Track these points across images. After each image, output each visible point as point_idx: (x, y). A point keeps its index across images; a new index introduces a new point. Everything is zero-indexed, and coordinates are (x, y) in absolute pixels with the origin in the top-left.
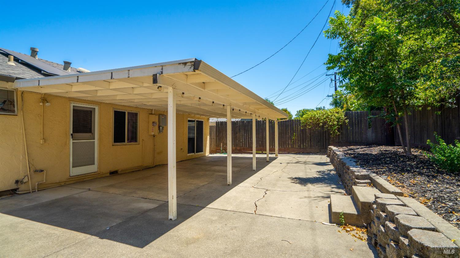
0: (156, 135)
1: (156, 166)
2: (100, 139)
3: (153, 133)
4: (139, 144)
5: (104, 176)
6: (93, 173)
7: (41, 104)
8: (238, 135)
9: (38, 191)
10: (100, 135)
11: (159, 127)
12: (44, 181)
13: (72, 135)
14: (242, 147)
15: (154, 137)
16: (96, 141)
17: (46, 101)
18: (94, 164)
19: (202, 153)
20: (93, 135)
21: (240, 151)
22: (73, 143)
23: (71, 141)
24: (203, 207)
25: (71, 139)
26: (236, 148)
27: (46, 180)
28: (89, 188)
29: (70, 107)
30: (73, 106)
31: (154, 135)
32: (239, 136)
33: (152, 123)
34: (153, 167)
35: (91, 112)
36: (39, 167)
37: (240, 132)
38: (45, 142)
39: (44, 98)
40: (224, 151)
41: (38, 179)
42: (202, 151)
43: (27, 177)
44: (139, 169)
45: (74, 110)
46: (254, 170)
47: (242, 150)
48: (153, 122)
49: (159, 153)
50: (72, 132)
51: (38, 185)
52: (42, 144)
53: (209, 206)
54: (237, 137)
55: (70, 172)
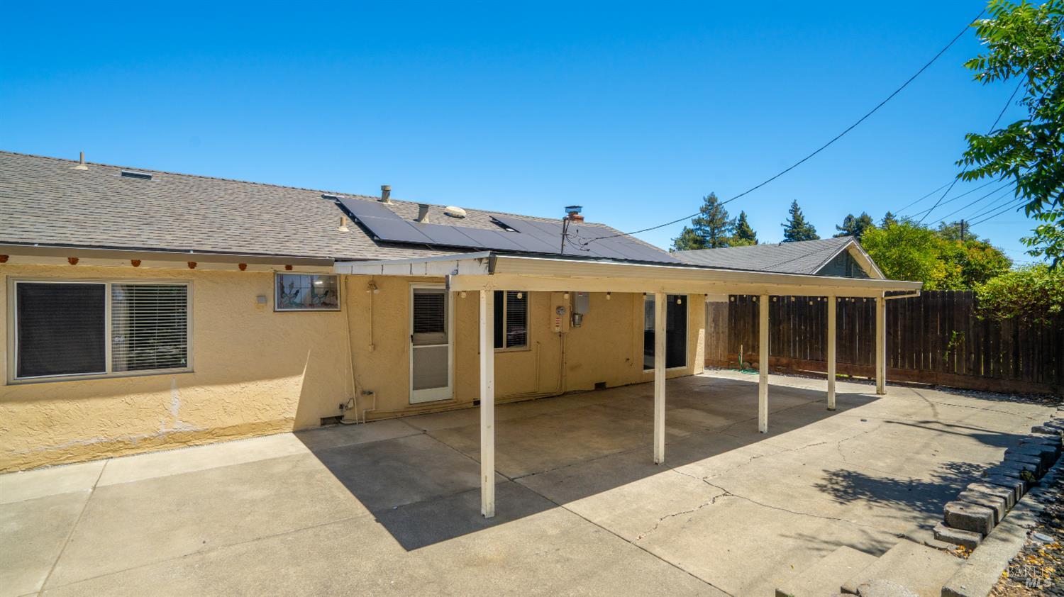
0: (565, 331)
1: (565, 394)
2: (457, 343)
3: (558, 330)
4: (530, 350)
5: (464, 406)
6: (445, 402)
7: (368, 292)
8: (783, 328)
9: (366, 422)
10: (457, 336)
11: (573, 315)
12: (374, 409)
13: (412, 336)
14: (794, 360)
15: (560, 336)
16: (450, 346)
17: (375, 286)
18: (447, 385)
19: (684, 368)
20: (446, 334)
21: (788, 367)
22: (414, 350)
23: (412, 347)
24: (557, 505)
25: (411, 344)
26: (778, 360)
27: (376, 408)
28: (425, 429)
29: (409, 291)
30: (414, 289)
31: (560, 332)
32: (785, 330)
33: (555, 308)
34: (559, 396)
35: (443, 295)
36: (367, 388)
37: (789, 319)
38: (374, 349)
39: (372, 281)
40: (748, 364)
41: (366, 404)
42: (683, 364)
43: (352, 401)
44: (528, 399)
45: (415, 295)
46: (762, 432)
47: (795, 367)
48: (559, 308)
49: (573, 368)
50: (412, 333)
51: (366, 412)
52: (371, 352)
53: (570, 505)
54: (782, 332)
55: (409, 398)
